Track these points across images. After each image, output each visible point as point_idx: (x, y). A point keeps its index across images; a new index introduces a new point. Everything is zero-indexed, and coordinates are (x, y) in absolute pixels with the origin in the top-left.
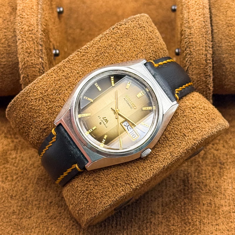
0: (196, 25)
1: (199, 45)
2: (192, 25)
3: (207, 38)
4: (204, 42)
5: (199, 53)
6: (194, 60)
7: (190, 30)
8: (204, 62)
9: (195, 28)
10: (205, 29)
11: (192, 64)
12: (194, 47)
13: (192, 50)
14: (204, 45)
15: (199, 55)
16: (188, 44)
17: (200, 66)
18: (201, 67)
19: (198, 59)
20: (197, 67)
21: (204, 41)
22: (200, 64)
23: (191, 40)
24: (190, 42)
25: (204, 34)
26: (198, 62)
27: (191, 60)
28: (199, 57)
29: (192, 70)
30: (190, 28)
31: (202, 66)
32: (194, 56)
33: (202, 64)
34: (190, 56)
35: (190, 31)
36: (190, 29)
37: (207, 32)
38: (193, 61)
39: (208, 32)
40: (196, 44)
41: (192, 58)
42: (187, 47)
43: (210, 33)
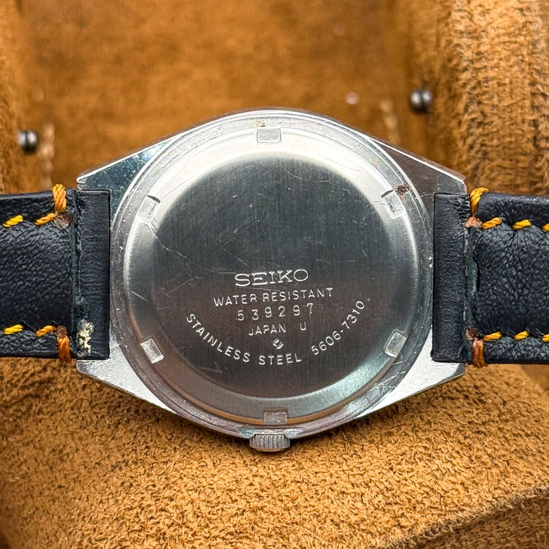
0: (494, 25)
1: (511, 92)
2: (483, 24)
3: (536, 67)
4: (527, 81)
5: (511, 118)
6: (495, 142)
7: (475, 42)
8: (530, 146)
9: (492, 33)
10: (525, 36)
11: (490, 155)
12: (493, 97)
13: (487, 110)
14: (528, 89)
15: (512, 124)
16: (474, 88)
17: (517, 161)
18: (520, 165)
19: (508, 139)
20: (507, 163)
21: (525, 77)
22: (516, 154)
23: (481, 76)
24: (479, 82)
25: (525, 53)
26: (510, 149)
27: (487, 142)
28: (512, 130)
29: (492, 176)
30: (474, 34)
31: (524, 161)
32: (495, 130)
33: (522, 154)
34: (484, 129)
35: (479, 46)
36: (477, 38)
37: (534, 44)
38: (492, 146)
39: (538, 46)
40: (501, 88)
41: (487, 134)
42: (471, 100)
43: (543, 51)
